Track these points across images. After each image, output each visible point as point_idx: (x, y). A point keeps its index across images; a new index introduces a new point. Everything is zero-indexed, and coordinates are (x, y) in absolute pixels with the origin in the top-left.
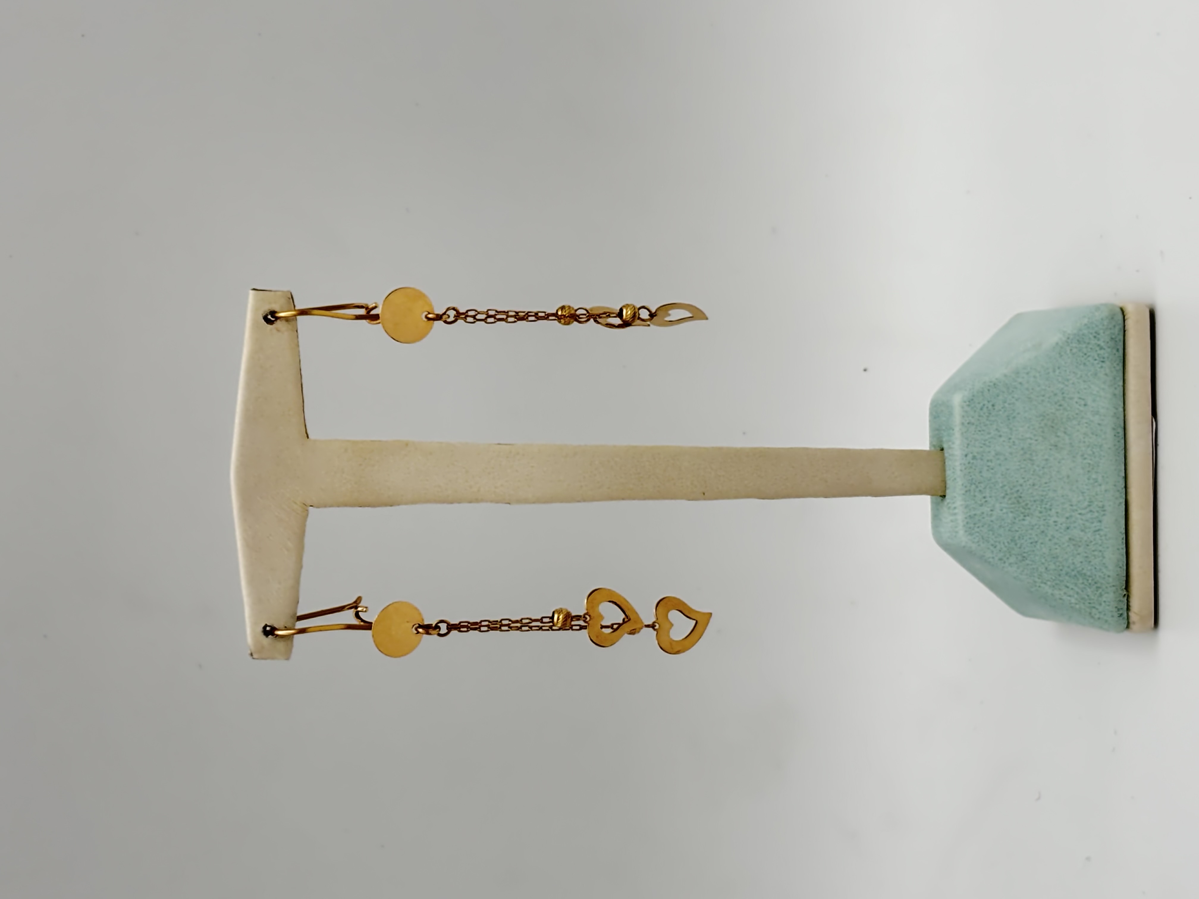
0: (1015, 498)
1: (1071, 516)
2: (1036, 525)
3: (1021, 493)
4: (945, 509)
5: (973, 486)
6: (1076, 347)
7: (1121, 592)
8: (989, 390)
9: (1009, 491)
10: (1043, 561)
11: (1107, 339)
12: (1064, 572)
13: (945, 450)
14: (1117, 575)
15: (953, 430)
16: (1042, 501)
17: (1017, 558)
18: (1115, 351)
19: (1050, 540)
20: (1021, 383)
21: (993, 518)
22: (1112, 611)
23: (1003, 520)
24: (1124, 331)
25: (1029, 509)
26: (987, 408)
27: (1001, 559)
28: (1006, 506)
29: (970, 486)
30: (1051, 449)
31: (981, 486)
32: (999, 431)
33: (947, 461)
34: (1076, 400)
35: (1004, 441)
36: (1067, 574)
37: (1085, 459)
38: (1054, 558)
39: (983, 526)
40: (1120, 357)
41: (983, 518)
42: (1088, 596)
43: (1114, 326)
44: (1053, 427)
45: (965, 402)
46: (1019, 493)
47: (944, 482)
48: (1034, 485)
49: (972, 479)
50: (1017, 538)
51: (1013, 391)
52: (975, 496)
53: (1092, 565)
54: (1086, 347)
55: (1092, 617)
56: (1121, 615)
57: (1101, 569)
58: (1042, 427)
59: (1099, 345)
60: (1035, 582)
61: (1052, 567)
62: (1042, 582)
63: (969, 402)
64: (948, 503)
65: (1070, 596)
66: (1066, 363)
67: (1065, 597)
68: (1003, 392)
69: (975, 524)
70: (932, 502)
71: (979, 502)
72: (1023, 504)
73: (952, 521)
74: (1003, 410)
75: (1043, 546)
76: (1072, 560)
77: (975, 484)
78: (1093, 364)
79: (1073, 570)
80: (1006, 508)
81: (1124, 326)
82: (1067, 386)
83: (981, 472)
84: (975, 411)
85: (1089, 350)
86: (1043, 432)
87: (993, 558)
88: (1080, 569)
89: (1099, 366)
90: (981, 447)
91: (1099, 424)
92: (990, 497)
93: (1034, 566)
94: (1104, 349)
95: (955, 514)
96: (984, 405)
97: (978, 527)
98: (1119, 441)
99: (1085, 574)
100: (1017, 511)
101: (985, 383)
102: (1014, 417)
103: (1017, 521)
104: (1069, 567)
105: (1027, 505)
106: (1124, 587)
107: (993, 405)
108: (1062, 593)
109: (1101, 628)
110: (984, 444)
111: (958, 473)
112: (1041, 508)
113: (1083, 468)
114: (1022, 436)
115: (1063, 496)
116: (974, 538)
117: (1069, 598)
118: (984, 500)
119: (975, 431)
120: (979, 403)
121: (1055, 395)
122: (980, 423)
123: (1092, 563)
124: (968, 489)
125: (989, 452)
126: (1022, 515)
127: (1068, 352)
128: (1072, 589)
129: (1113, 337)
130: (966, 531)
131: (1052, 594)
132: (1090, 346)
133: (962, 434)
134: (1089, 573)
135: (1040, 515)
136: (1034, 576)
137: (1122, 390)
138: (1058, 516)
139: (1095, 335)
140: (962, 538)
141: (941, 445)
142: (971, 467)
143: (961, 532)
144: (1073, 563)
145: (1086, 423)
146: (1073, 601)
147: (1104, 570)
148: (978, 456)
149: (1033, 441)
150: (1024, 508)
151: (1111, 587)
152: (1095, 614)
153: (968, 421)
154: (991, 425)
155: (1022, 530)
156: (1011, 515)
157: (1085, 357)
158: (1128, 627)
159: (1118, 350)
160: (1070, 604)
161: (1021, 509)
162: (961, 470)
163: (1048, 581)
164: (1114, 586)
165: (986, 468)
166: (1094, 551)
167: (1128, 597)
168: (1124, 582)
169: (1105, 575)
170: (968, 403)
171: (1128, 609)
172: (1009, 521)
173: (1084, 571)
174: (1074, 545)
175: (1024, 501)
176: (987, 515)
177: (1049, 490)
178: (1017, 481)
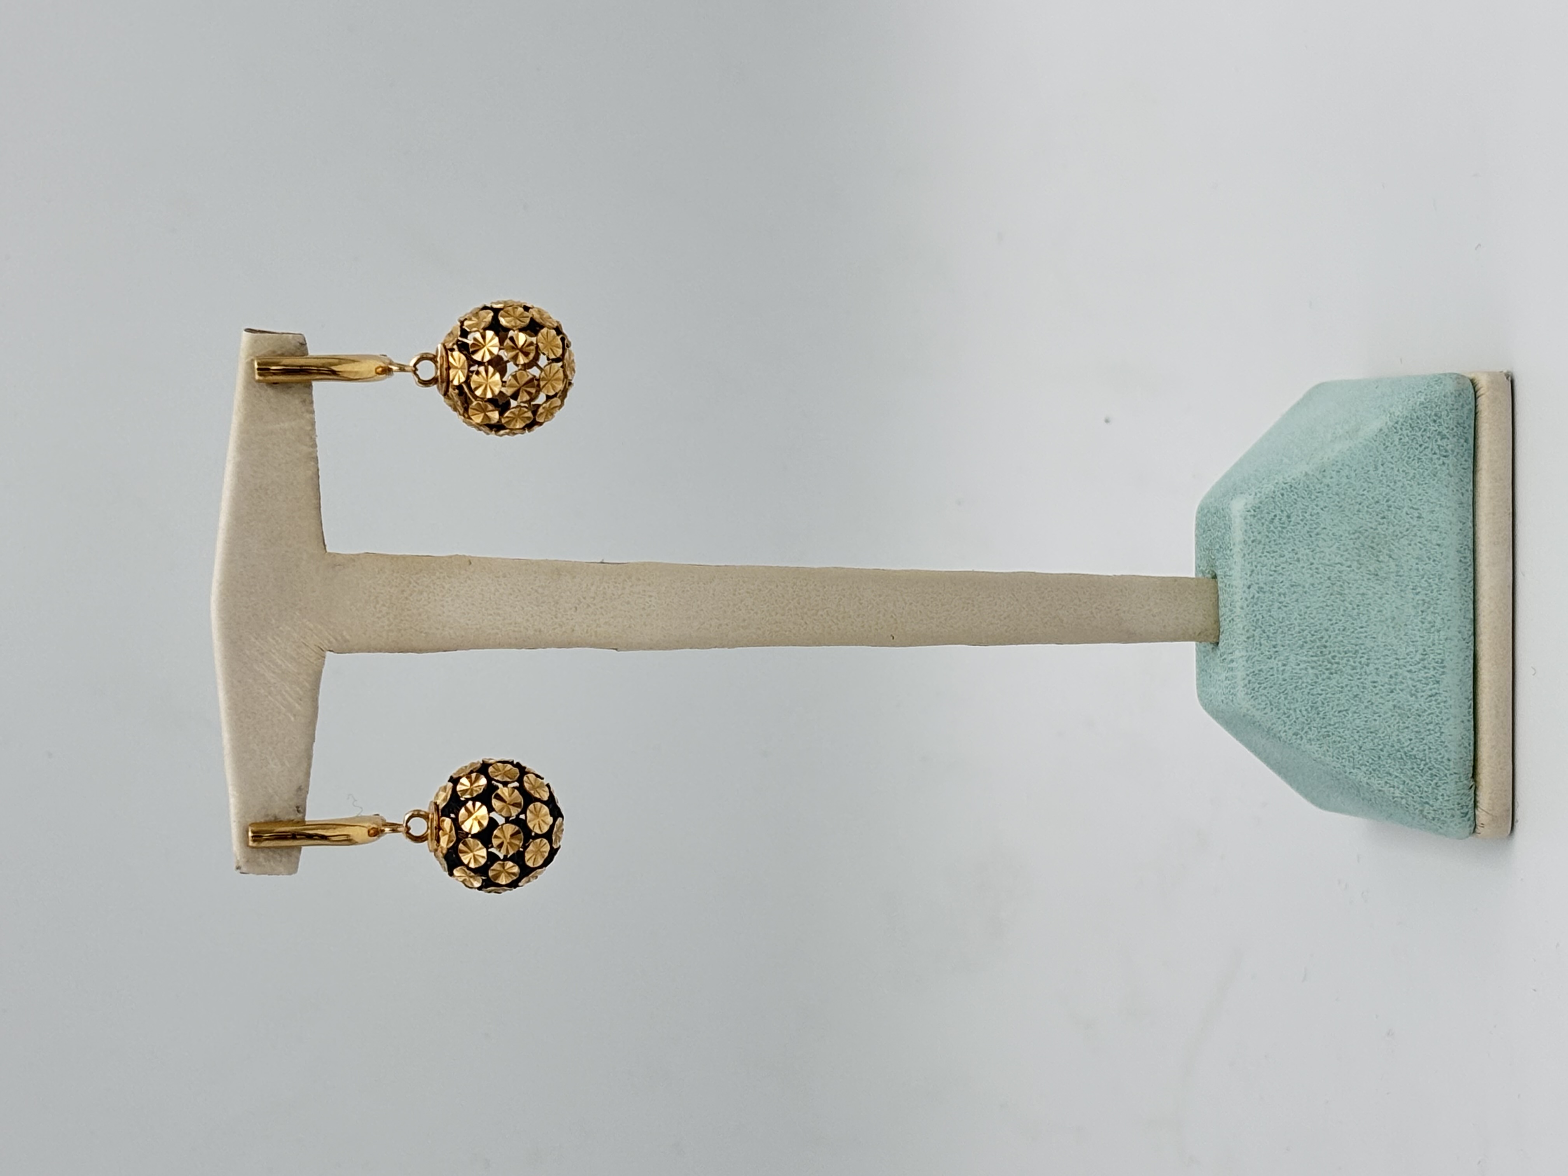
0: (1318, 647)
1: (1396, 674)
2: (1347, 685)
3: (1326, 641)
4: (1218, 661)
5: (1258, 630)
6: (1408, 436)
7: (1465, 782)
8: (1282, 495)
9: (1308, 639)
10: (1356, 737)
11: (1452, 425)
12: (1385, 753)
13: (1219, 578)
14: (1461, 758)
15: (1231, 550)
16: (1357, 651)
17: (1319, 732)
18: (1462, 441)
19: (1366, 707)
20: (1328, 486)
21: (1286, 675)
22: (1453, 809)
23: (1301, 678)
24: (1476, 414)
25: (1338, 663)
26: (1280, 519)
27: (1296, 734)
28: (1305, 658)
29: (1254, 631)
30: (1369, 579)
31: (1269, 631)
32: (1296, 554)
33: (1219, 592)
34: (1406, 509)
35: (1303, 567)
36: (1389, 756)
37: (1417, 594)
38: (1371, 732)
39: (1271, 687)
40: (1469, 449)
41: (1272, 675)
42: (1419, 787)
43: (1462, 406)
44: (1372, 548)
45: (1248, 511)
46: (1324, 640)
47: (1217, 622)
48: (1344, 630)
49: (1258, 620)
50: (1318, 704)
51: (1317, 497)
52: (1261, 645)
53: (1426, 744)
54: (1422, 436)
55: (1425, 817)
56: (1467, 813)
57: (1437, 749)
58: (1356, 548)
59: (1440, 433)
60: (1344, 766)
61: (1370, 745)
62: (1354, 769)
63: (1255, 511)
64: (1224, 653)
65: (1394, 787)
66: (1392, 458)
67: (1386, 789)
68: (1303, 498)
69: (1259, 684)
70: (1198, 651)
71: (1267, 653)
72: (1330, 656)
73: (1226, 678)
74: (1302, 523)
75: (1356, 716)
76: (1398, 735)
77: (1261, 627)
78: (1432, 459)
79: (1399, 751)
80: (1304, 661)
81: (1476, 407)
82: (1394, 490)
83: (1269, 611)
84: (1263, 524)
85: (1427, 439)
86: (1360, 556)
87: (1285, 731)
88: (1409, 748)
89: (1441, 462)
90: (1271, 575)
91: (1439, 545)
92: (1283, 646)
93: (1343, 744)
94: (1448, 439)
95: (1232, 669)
96: (1275, 516)
97: (1265, 688)
98: (1466, 569)
99: (1416, 758)
100: (1320, 665)
101: (1277, 483)
102: (1317, 534)
103: (1320, 681)
104: (1393, 746)
105: (1334, 657)
106: (1470, 775)
107: (1289, 517)
108: (1382, 782)
109: (1437, 830)
110: (1275, 571)
111: (1238, 610)
112: (1355, 662)
113: (1415, 607)
114: (1329, 560)
115: (1385, 646)
116: (1259, 704)
117: (1392, 789)
118: (1275, 650)
119: (1263, 553)
120: (1268, 513)
121: (1378, 502)
122: (1270, 542)
123: (1424, 742)
124: (1251, 632)
125: (1282, 582)
126: (1327, 672)
127: (1396, 443)
128: (1396, 777)
129: (1461, 421)
130: (1247, 694)
131: (1367, 784)
132: (1428, 435)
133: (1244, 555)
134: (1421, 755)
135: (1352, 672)
136: (1343, 759)
137: (1471, 497)
138: (1378, 675)
139: (1435, 418)
140: (1243, 702)
141: (1213, 571)
142: (1256, 604)
143: (1241, 694)
144: (1399, 741)
145: (1420, 543)
146: (1397, 793)
147: (1443, 751)
148: (1267, 588)
149: (1344, 568)
150: (1330, 662)
151: (1451, 774)
152: (1429, 813)
153: (1252, 539)
154: (1285, 544)
155: (1327, 694)
156: (1310, 671)
157: (1420, 449)
158: (1474, 831)
159: (1466, 441)
160: (1394, 798)
161: (1326, 663)
162: (1242, 608)
163: (1362, 765)
164: (1455, 773)
165: (1277, 605)
166: (1427, 724)
167: (1476, 788)
168: (1471, 768)
169: (1442, 758)
170: (1253, 513)
171: (1475, 806)
172: (1310, 682)
173: (1414, 752)
174: (1399, 715)
175: (1330, 653)
176: (1278, 671)
177: (1366, 637)
178: (1321, 624)
